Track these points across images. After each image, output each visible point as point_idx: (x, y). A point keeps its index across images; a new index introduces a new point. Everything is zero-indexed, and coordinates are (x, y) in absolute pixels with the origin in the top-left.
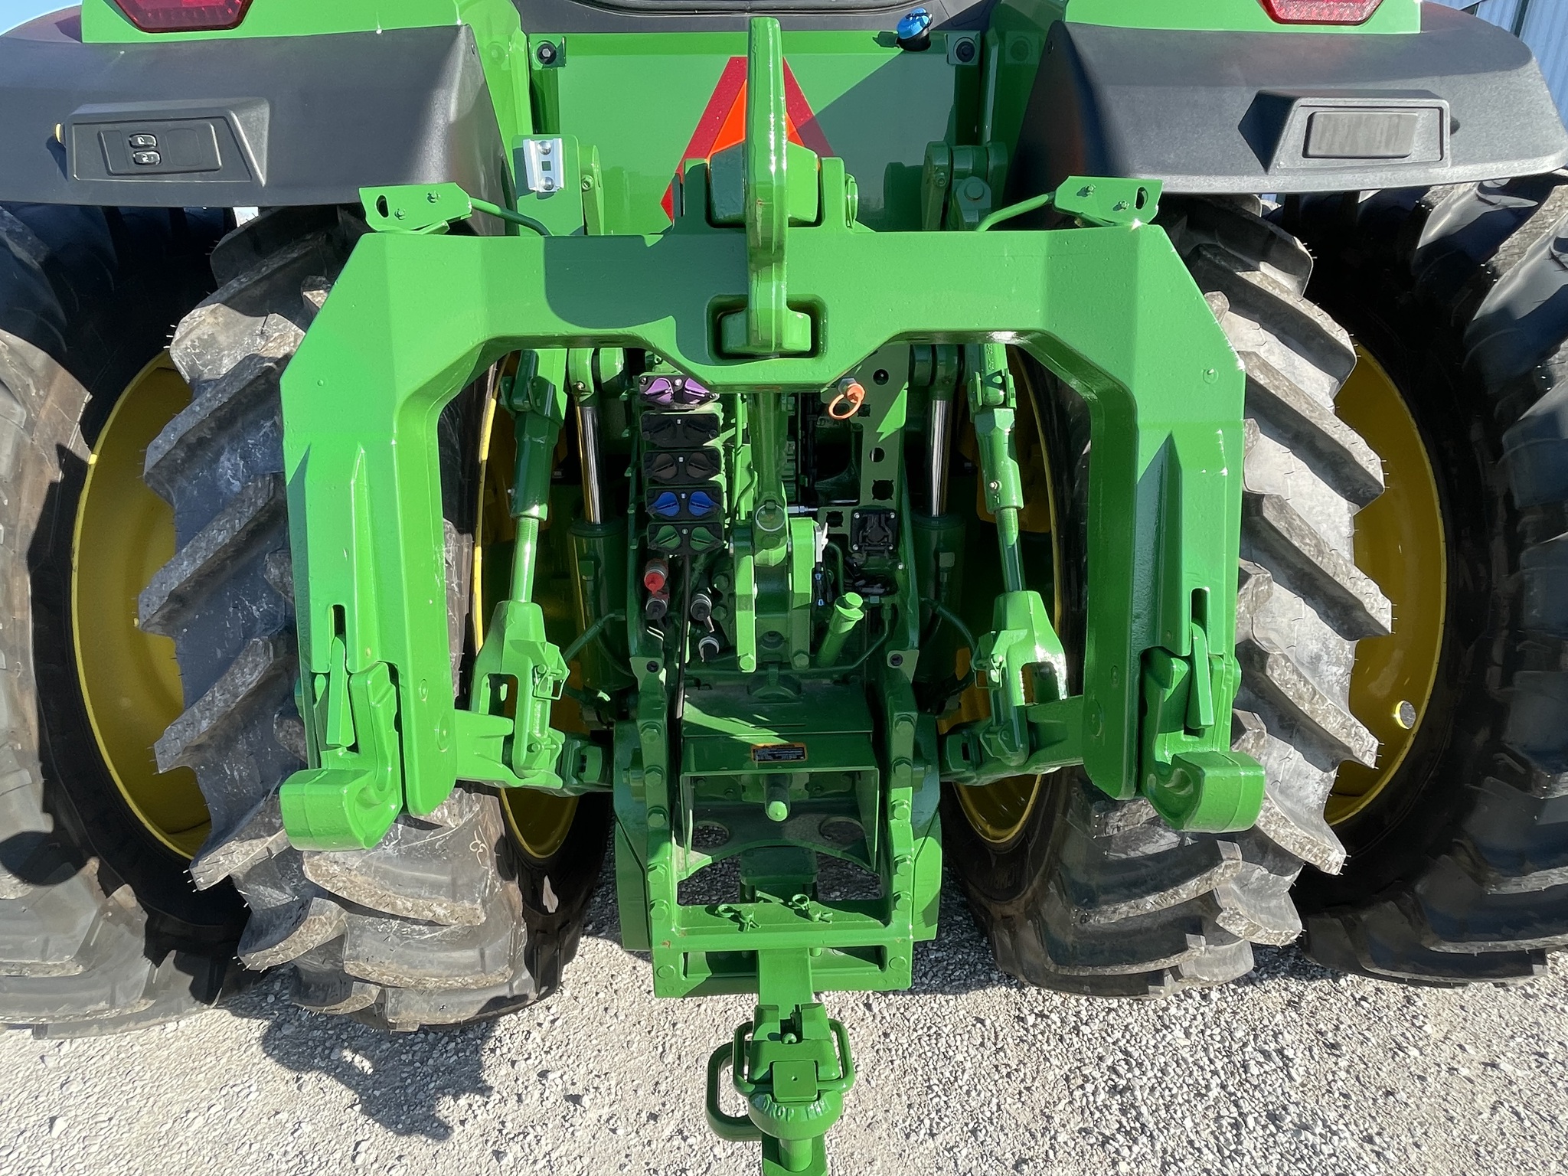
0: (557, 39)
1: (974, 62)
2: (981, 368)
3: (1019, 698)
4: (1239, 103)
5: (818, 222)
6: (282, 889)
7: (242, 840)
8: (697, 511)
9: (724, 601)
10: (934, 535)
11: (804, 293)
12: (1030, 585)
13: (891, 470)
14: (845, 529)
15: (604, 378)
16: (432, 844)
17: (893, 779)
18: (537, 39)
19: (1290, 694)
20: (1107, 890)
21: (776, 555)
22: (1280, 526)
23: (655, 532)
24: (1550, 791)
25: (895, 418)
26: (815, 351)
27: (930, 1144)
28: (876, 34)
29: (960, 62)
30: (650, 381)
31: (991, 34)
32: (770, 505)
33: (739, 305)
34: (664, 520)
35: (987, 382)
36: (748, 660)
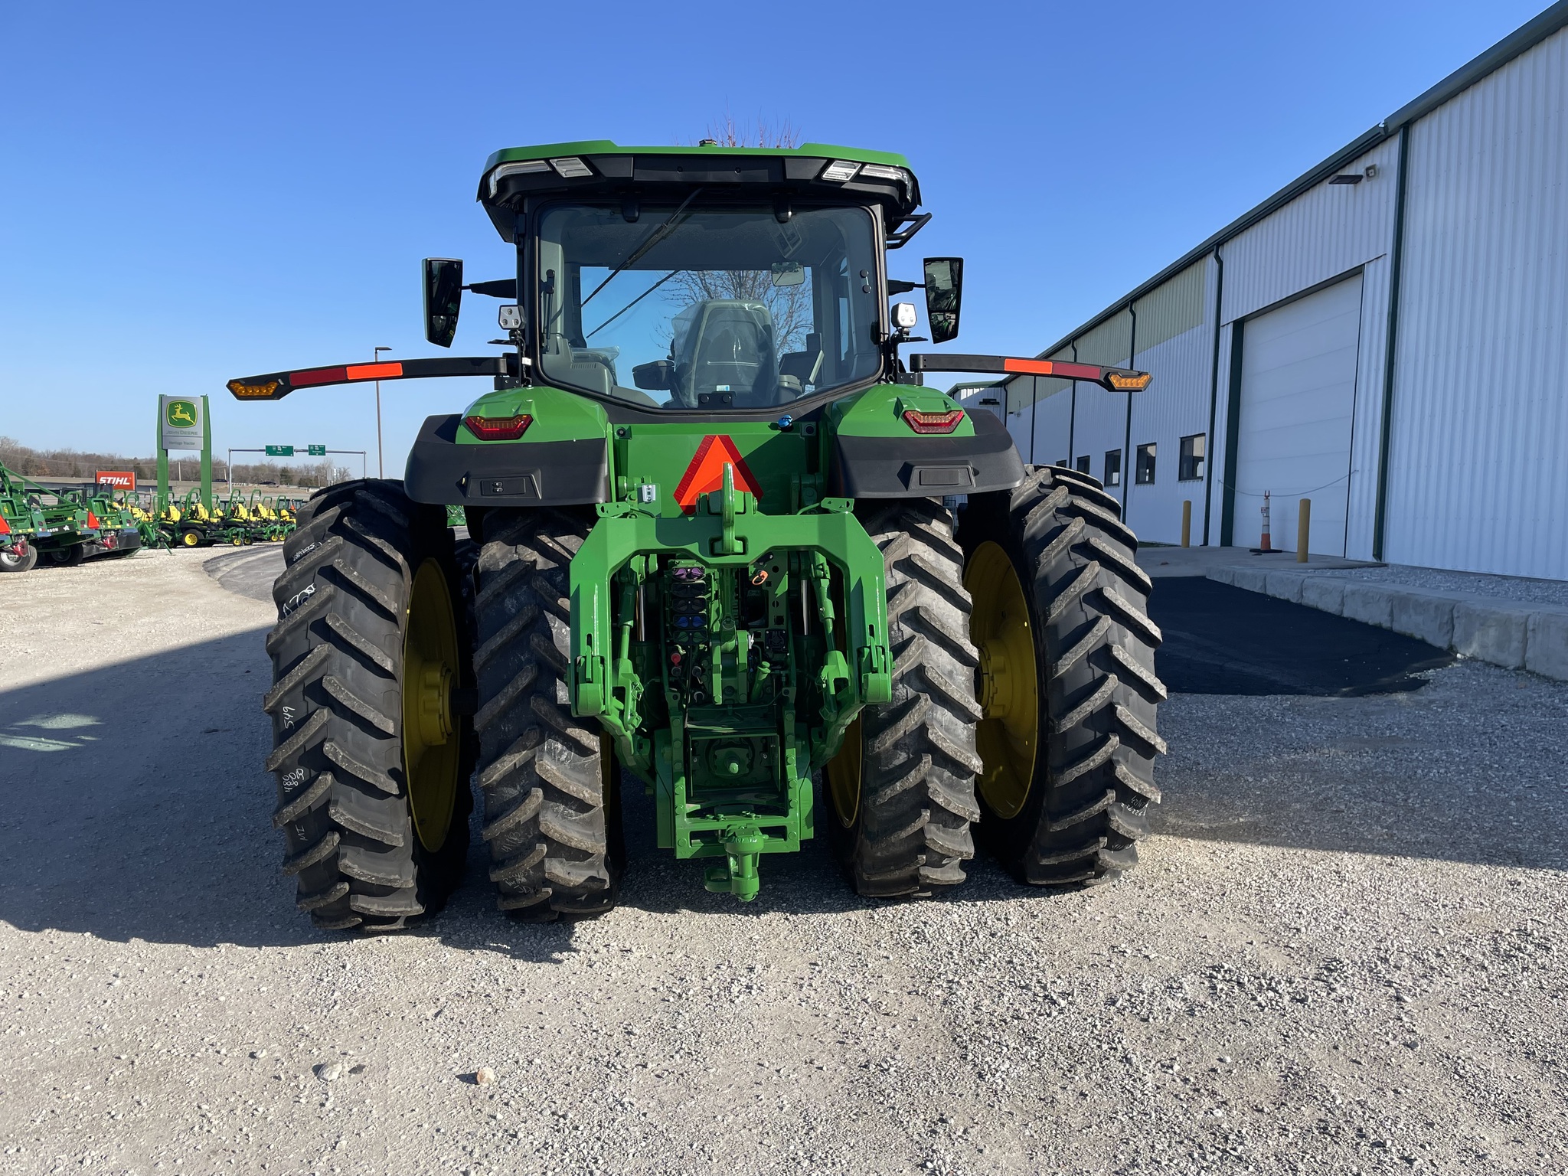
0: (626, 427)
1: (814, 434)
2: (814, 563)
3: (833, 691)
4: (898, 465)
5: (744, 513)
6: (515, 787)
7: (510, 754)
8: (696, 625)
9: (706, 673)
10: (805, 642)
11: (740, 534)
12: (837, 649)
13: (782, 610)
14: (762, 639)
15: (650, 572)
16: (584, 764)
17: (787, 744)
18: (617, 427)
19: (936, 683)
20: (881, 786)
21: (731, 645)
22: (927, 618)
23: (678, 633)
24: (1059, 730)
25: (783, 587)
26: (744, 553)
27: (817, 952)
28: (769, 424)
29: (807, 434)
30: (677, 570)
31: (820, 423)
32: (728, 619)
33: (721, 538)
34: (683, 629)
35: (816, 568)
36: (719, 699)
